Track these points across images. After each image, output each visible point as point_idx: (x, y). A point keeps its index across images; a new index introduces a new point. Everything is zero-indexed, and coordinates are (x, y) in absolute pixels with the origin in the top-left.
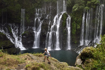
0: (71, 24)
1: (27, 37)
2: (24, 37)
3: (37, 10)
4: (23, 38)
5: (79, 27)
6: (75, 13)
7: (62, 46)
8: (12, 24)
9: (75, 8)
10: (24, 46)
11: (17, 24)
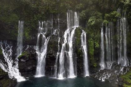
0: (87, 41)
1: (27, 61)
2: (22, 60)
3: (41, 23)
4: (20, 62)
5: (97, 46)
6: (92, 28)
7: (78, 72)
8: (3, 42)
9: (92, 22)
10: (22, 75)
11: (11, 42)
